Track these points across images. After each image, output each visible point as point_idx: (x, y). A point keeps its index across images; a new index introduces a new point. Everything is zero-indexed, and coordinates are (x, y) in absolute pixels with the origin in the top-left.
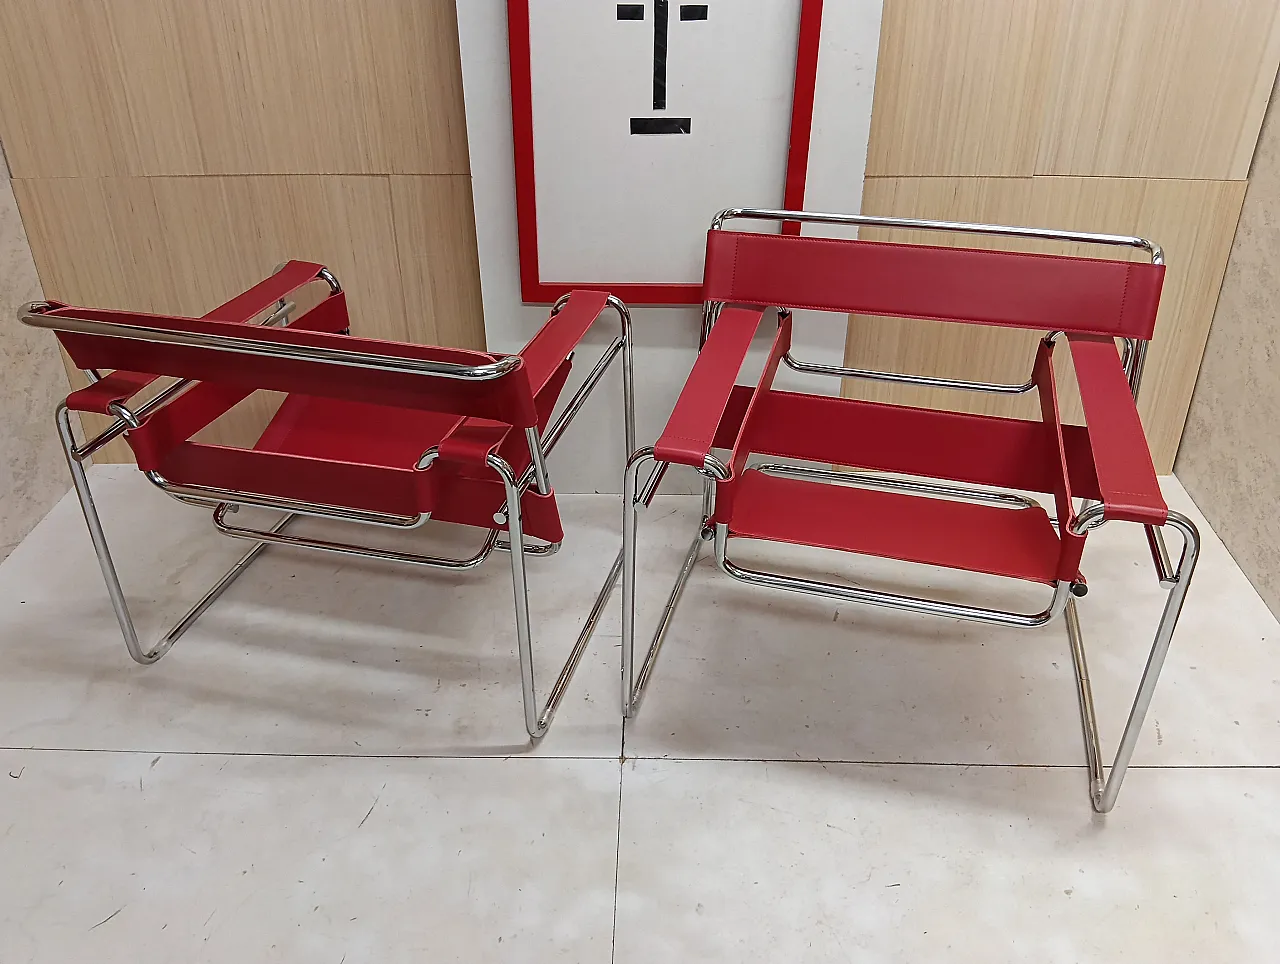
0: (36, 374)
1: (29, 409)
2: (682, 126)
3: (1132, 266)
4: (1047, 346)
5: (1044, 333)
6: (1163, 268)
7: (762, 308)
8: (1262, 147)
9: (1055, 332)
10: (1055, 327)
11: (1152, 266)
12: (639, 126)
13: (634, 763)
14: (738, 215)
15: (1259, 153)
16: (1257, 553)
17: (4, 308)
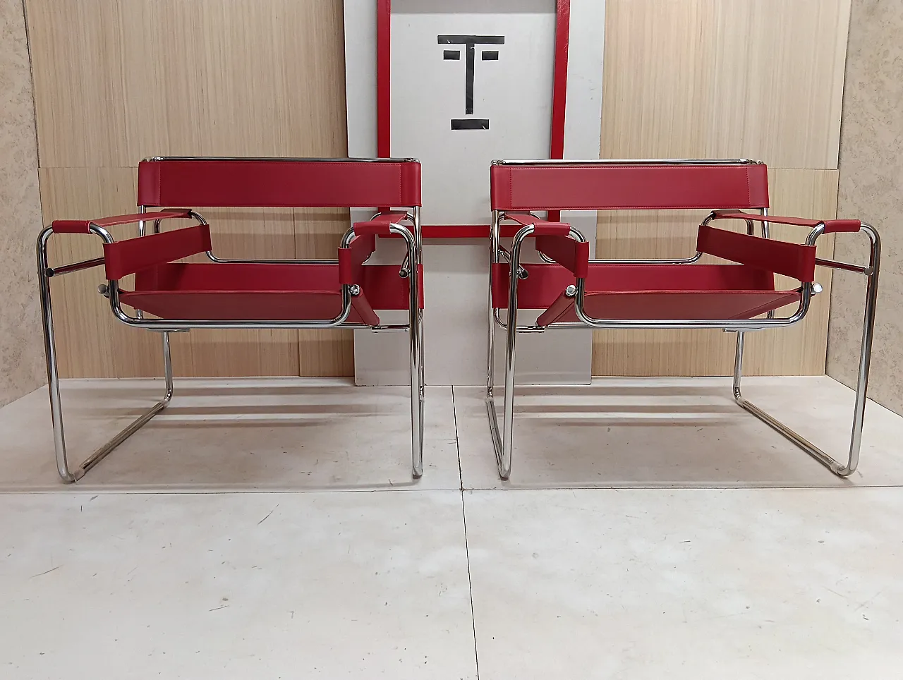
8: (843, 148)
13: (471, 491)
15: (842, 152)
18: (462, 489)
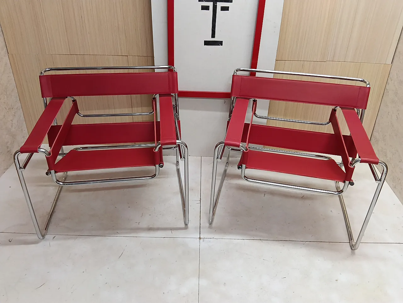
0: (14, 115)
1: (12, 126)
2: (220, 43)
3: (360, 87)
4: (334, 111)
5: (333, 107)
6: (369, 88)
7: (249, 99)
8: (396, 54)
9: (337, 107)
10: (337, 105)
11: (366, 87)
12: (207, 43)
13: (204, 240)
14: (241, 70)
15: (395, 56)
16: (392, 178)
17: (5, 94)
18: (200, 238)
